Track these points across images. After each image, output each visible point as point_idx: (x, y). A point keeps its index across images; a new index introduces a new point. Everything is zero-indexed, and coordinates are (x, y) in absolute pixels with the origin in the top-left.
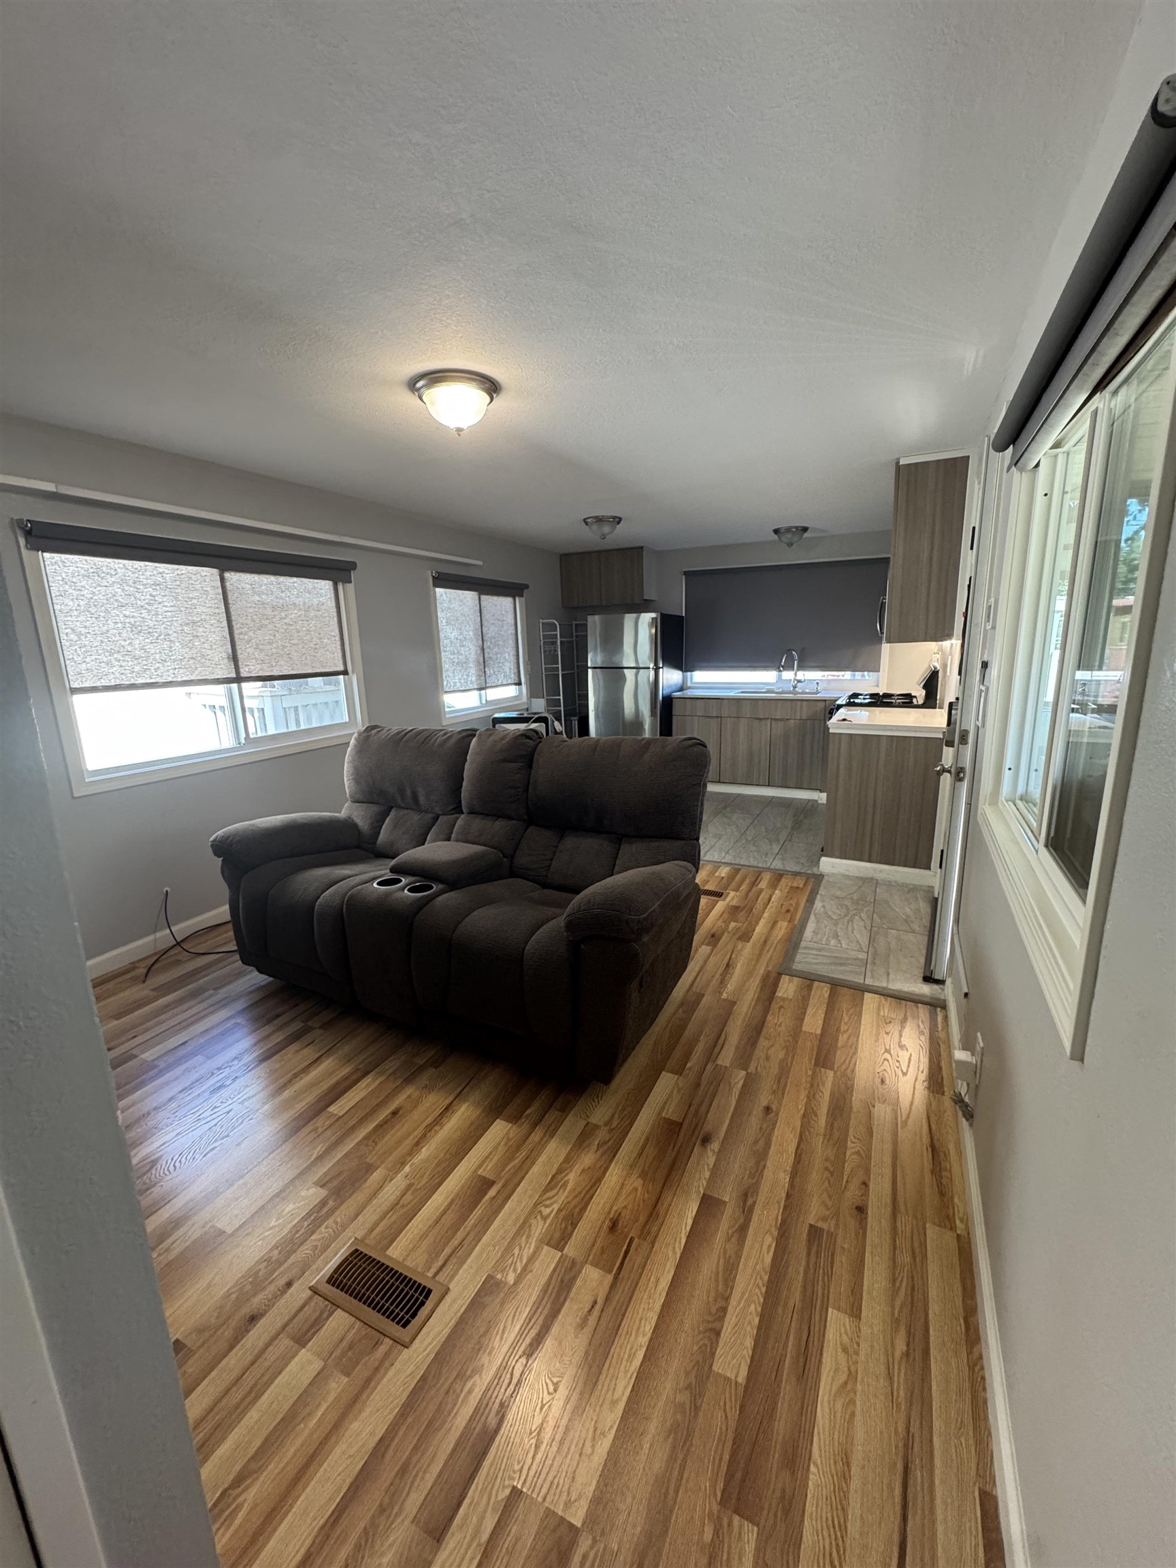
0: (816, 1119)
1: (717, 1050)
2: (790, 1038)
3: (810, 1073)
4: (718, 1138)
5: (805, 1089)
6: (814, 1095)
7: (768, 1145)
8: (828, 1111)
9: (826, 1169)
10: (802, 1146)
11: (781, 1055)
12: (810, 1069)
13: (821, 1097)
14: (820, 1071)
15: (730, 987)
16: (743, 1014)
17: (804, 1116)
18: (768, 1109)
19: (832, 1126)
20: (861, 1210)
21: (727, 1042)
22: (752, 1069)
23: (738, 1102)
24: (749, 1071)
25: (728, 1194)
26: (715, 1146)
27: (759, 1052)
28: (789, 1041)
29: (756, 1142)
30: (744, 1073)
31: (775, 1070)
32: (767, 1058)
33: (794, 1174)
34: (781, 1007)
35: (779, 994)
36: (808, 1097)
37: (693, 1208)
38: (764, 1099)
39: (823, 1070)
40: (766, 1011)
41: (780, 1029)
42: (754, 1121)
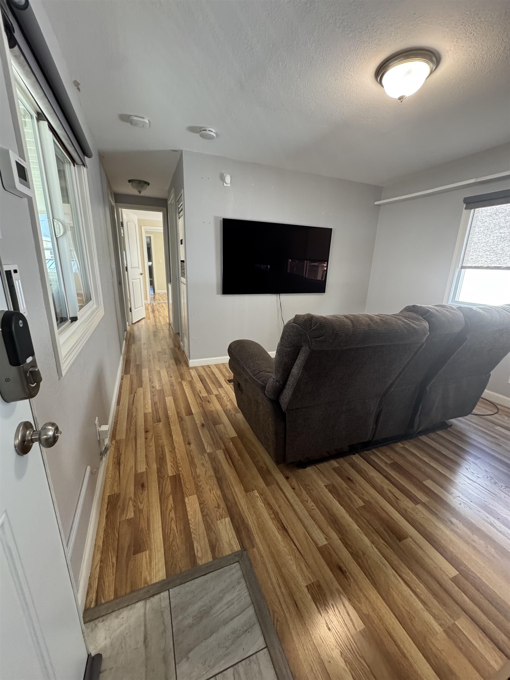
0: (170, 450)
1: (227, 456)
2: (200, 484)
3: (180, 469)
4: (199, 427)
5: (179, 460)
6: (174, 459)
7: (183, 434)
8: (166, 456)
9: (160, 436)
10: (171, 439)
11: (198, 471)
12: (181, 471)
13: (171, 460)
14: (176, 473)
15: (260, 504)
16: (235, 487)
17: (174, 448)
18: (189, 444)
19: (162, 451)
20: (146, 432)
21: (227, 463)
22: (206, 455)
23: (202, 441)
24: (206, 454)
25: (187, 418)
26: (199, 426)
27: (208, 465)
28: (200, 482)
29: (187, 432)
30: (208, 452)
31: (196, 460)
32: (203, 465)
33: (170, 431)
34: (219, 507)
35: (228, 520)
36: (176, 457)
37: (193, 411)
38: (193, 447)
39: (175, 474)
40: (225, 498)
41: (208, 487)
42: (191, 437)
